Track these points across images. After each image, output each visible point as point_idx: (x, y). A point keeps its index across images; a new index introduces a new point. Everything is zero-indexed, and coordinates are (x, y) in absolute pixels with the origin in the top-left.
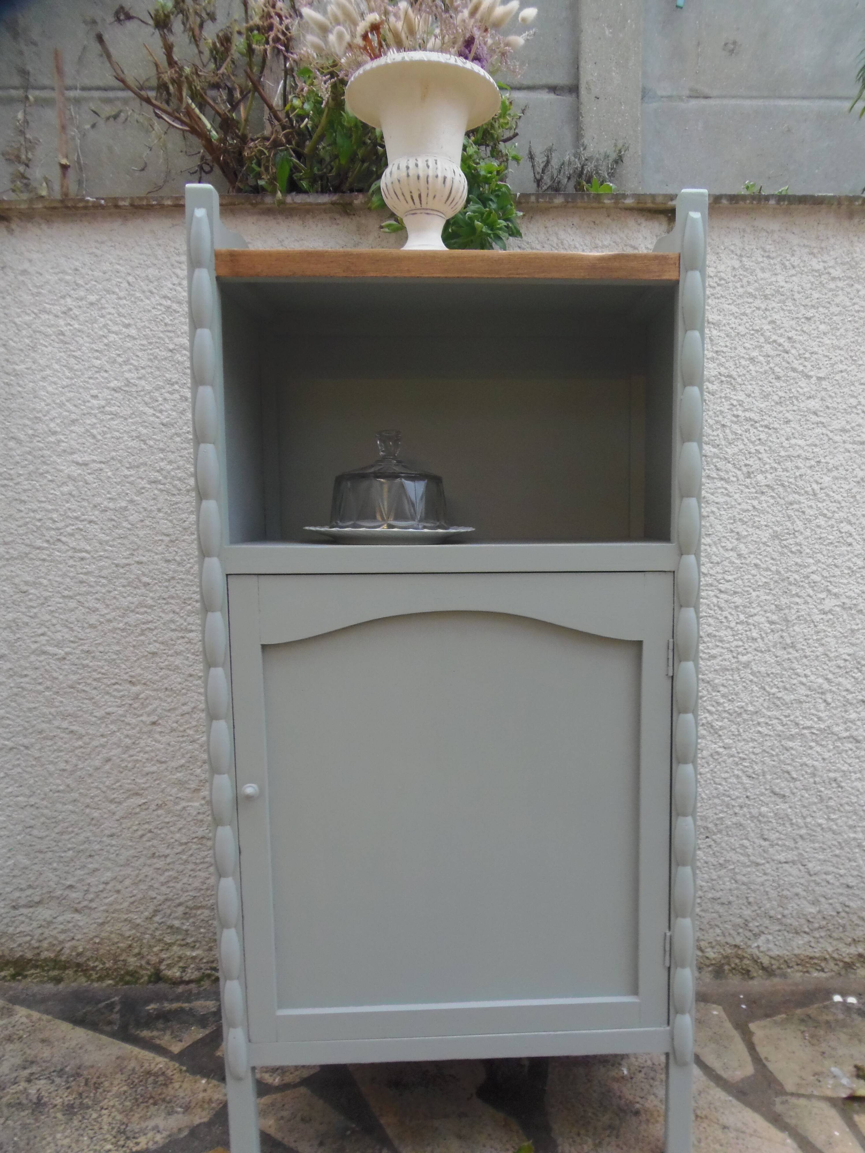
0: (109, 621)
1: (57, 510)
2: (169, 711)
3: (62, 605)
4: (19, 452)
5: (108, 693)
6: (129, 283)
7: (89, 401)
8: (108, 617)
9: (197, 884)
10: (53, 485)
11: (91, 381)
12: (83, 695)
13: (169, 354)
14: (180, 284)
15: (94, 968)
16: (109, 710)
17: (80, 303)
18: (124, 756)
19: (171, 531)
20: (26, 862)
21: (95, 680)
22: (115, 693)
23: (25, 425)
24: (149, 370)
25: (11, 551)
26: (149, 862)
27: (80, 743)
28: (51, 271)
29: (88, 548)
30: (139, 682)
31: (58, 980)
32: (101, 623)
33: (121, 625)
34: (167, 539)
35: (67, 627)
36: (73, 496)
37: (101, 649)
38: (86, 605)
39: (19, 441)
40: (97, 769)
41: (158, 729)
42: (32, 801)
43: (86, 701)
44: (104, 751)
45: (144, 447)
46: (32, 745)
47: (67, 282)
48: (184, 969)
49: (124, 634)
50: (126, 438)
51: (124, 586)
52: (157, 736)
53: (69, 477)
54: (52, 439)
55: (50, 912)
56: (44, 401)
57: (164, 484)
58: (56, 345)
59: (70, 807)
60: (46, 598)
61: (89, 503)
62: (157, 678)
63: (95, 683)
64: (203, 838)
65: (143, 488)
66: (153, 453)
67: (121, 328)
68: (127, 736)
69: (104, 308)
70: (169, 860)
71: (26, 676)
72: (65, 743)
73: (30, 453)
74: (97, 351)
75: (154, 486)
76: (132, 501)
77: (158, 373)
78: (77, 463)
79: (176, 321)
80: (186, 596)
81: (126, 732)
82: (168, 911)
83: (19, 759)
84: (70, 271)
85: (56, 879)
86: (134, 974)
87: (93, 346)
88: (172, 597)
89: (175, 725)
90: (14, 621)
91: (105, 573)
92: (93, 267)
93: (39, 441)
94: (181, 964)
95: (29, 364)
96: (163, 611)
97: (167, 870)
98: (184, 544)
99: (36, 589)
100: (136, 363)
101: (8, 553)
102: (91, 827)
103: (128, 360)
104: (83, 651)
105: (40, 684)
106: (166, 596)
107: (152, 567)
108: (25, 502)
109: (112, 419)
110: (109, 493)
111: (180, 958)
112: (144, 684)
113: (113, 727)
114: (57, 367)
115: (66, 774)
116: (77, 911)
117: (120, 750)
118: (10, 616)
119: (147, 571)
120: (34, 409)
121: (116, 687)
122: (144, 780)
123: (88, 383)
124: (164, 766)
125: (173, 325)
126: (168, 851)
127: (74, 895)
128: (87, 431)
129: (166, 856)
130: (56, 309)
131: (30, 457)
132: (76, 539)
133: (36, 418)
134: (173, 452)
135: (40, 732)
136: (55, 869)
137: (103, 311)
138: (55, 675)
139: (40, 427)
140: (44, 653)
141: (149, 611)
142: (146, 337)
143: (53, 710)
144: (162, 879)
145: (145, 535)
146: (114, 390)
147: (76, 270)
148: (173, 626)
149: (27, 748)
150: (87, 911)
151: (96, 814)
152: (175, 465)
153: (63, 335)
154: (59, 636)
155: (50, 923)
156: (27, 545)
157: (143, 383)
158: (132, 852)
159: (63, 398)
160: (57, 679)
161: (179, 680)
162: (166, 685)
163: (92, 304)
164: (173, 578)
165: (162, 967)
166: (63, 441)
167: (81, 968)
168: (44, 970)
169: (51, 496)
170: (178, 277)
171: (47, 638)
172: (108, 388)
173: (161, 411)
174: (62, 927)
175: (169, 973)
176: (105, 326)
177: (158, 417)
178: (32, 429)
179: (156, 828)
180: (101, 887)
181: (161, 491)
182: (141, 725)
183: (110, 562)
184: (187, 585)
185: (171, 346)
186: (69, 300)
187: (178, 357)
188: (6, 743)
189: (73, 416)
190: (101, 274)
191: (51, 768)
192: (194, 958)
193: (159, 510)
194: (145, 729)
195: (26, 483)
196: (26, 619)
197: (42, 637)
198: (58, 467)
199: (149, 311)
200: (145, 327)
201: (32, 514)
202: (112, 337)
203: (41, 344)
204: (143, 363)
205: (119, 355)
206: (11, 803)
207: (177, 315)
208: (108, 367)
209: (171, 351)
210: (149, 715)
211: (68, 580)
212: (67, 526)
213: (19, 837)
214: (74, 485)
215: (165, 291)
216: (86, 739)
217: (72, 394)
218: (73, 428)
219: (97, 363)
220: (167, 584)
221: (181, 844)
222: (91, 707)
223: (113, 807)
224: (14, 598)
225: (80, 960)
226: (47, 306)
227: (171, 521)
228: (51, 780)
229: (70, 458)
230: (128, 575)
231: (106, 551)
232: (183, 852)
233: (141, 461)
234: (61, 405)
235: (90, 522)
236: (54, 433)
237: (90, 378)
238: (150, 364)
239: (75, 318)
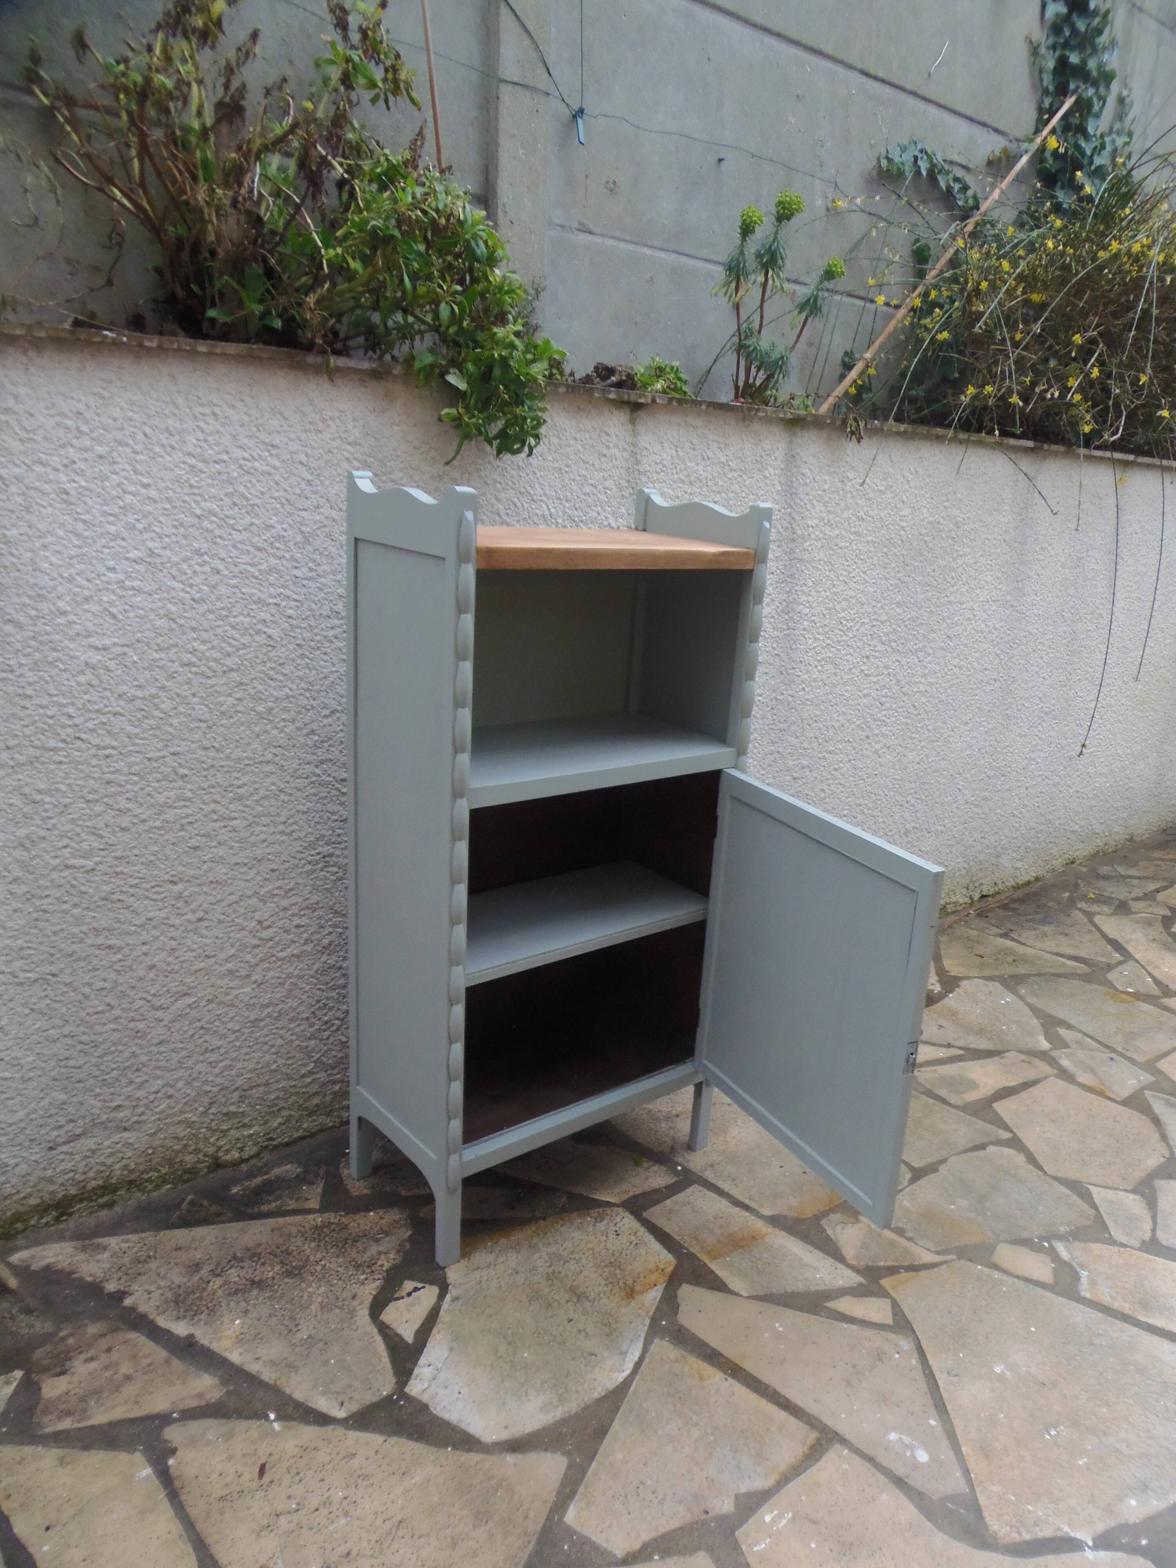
0: (144, 821)
1: (73, 704)
2: (215, 904)
3: (87, 811)
4: (18, 637)
5: (147, 898)
6: (145, 435)
7: (104, 575)
8: (143, 817)
9: (251, 1065)
10: (65, 676)
11: (106, 551)
12: (119, 905)
13: (197, 521)
14: (205, 441)
15: (149, 1180)
16: (150, 915)
17: (86, 455)
18: (171, 959)
19: (208, 716)
20: (63, 1097)
21: (132, 886)
22: (155, 897)
23: (24, 605)
24: (174, 539)
25: (17, 756)
26: (202, 1058)
27: (119, 956)
28: (46, 412)
29: (115, 744)
30: (181, 880)
31: (110, 1205)
32: (134, 824)
33: (158, 823)
34: (203, 725)
35: (94, 834)
36: (93, 687)
37: (136, 852)
38: (116, 806)
39: (19, 625)
40: (140, 979)
41: (205, 924)
42: (66, 1030)
43: (122, 911)
44: (147, 959)
45: (174, 626)
46: (61, 971)
47: (67, 428)
48: (242, 1149)
49: (162, 832)
50: (152, 617)
51: (158, 781)
52: (204, 932)
53: (87, 664)
54: (61, 620)
55: (95, 1140)
56: (48, 574)
57: (198, 666)
58: (58, 505)
59: (113, 1026)
60: (65, 806)
61: (112, 693)
62: (200, 872)
63: (132, 890)
64: (256, 1020)
65: (176, 672)
66: (184, 633)
67: (139, 488)
68: (172, 938)
69: (117, 463)
70: (222, 1051)
71: (47, 896)
72: (101, 960)
73: (34, 638)
74: (111, 515)
75: (187, 669)
76: (163, 688)
77: (184, 542)
78: (96, 648)
79: (203, 483)
80: (227, 783)
81: (170, 935)
82: (224, 1100)
83: (45, 990)
84: (70, 415)
85: (99, 1104)
86: (192, 1172)
87: (105, 508)
88: (213, 787)
89: (222, 917)
90: (27, 837)
91: (133, 770)
92: (99, 411)
93: (44, 624)
94: (239, 1145)
95: (24, 529)
96: (204, 803)
97: (220, 1061)
98: (222, 729)
99: (52, 796)
100: (158, 530)
101: (12, 759)
102: (137, 1041)
103: (150, 526)
104: (116, 858)
105: (65, 902)
106: (205, 785)
107: (189, 756)
108: (30, 697)
109: (134, 595)
110: (136, 680)
111: (238, 1139)
112: (188, 881)
113: (155, 932)
114: (61, 533)
115: (104, 993)
116: (125, 1129)
117: (164, 954)
118: (22, 832)
119: (184, 763)
120: (36, 585)
121: (155, 890)
122: (192, 979)
123: (102, 553)
124: (213, 960)
125: (199, 488)
126: (220, 1043)
127: (122, 1114)
128: (106, 609)
129: (219, 1048)
130: (55, 460)
131: (33, 643)
132: (98, 735)
133: (39, 595)
134: (206, 631)
135: (71, 956)
136: (99, 1095)
137: (116, 467)
138: (83, 889)
139: (44, 606)
140: (67, 867)
141: (188, 803)
142: (168, 499)
143: (84, 928)
144: (217, 1071)
145: (180, 723)
146: (135, 561)
147: (80, 413)
148: (215, 817)
149: (54, 975)
150: (136, 1126)
151: (141, 1026)
152: (209, 645)
153: (67, 493)
154: (85, 846)
155: (93, 1152)
156: (36, 747)
157: (168, 553)
158: (184, 1053)
159: (72, 571)
160: (85, 893)
161: (225, 871)
162: (211, 879)
163: (101, 457)
164: (213, 766)
165: (220, 1154)
166: (75, 623)
167: (132, 1184)
168: (92, 1201)
169: (64, 688)
170: (203, 431)
171: (69, 850)
172: (127, 559)
173: (191, 586)
174: (109, 1150)
175: (228, 1157)
176: (119, 485)
177: (187, 592)
178: (33, 609)
179: (208, 1022)
180: (152, 1097)
181: (196, 673)
182: (187, 924)
183: (141, 756)
184: (228, 772)
185: (198, 512)
186: (71, 450)
187: (206, 524)
188: (29, 975)
189: (87, 593)
190: (110, 421)
191: (87, 990)
192: (251, 1136)
193: (194, 695)
194: (190, 928)
195: (31, 674)
196: (42, 833)
197: (64, 850)
198: (72, 653)
199: (171, 470)
200: (167, 488)
201: (41, 711)
202: (129, 499)
203: (37, 504)
204: (168, 530)
205: (138, 520)
206: (41, 1039)
207: (203, 475)
208: (125, 534)
209: (198, 517)
210: (193, 912)
211: (92, 782)
212: (86, 721)
213: (53, 1074)
214: (93, 674)
215: (190, 448)
216: (126, 951)
217: (83, 567)
218: (86, 607)
219: (112, 529)
220: (205, 773)
221: (234, 1032)
222: (129, 916)
223: (159, 1014)
224: (25, 810)
225: (133, 1177)
226: (43, 456)
227: (207, 706)
228: (88, 1003)
229: (85, 642)
230: (163, 768)
231: (135, 744)
232: (237, 1039)
233: (171, 642)
234: (70, 580)
235: (115, 714)
236: (64, 613)
237: (105, 547)
238: (174, 531)
239: (82, 473)
